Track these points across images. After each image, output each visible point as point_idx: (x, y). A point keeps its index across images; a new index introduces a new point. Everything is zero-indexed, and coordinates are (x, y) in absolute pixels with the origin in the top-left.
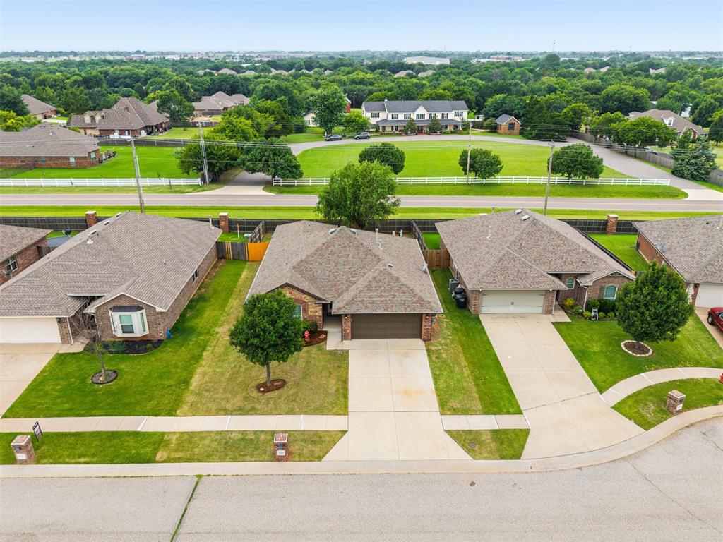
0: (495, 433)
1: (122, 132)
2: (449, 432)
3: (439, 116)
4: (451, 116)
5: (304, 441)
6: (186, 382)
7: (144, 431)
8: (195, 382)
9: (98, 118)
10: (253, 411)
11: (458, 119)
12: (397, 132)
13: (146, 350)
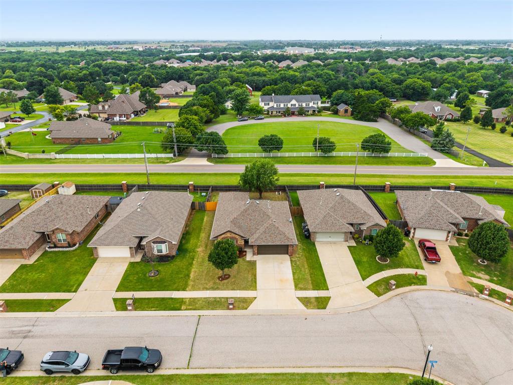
0: (317, 298)
1: (120, 116)
2: (298, 298)
3: (304, 105)
4: (311, 104)
5: (239, 301)
6: (188, 276)
7: (175, 297)
8: (192, 275)
9: (106, 107)
10: (218, 289)
11: (315, 106)
12: (280, 114)
13: (168, 261)
